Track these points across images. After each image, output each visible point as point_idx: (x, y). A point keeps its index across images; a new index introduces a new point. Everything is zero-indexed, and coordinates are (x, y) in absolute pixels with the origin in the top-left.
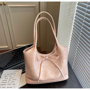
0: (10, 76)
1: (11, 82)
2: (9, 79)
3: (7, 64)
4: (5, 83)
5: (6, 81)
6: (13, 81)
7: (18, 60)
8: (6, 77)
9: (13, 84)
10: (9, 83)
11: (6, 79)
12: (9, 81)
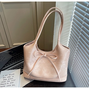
0: (9, 77)
1: (11, 83)
2: (7, 80)
3: (5, 65)
4: (4, 85)
5: (5, 83)
6: (12, 82)
7: (17, 60)
8: (5, 79)
9: (13, 85)
10: (8, 85)
11: (5, 81)
12: (8, 82)
